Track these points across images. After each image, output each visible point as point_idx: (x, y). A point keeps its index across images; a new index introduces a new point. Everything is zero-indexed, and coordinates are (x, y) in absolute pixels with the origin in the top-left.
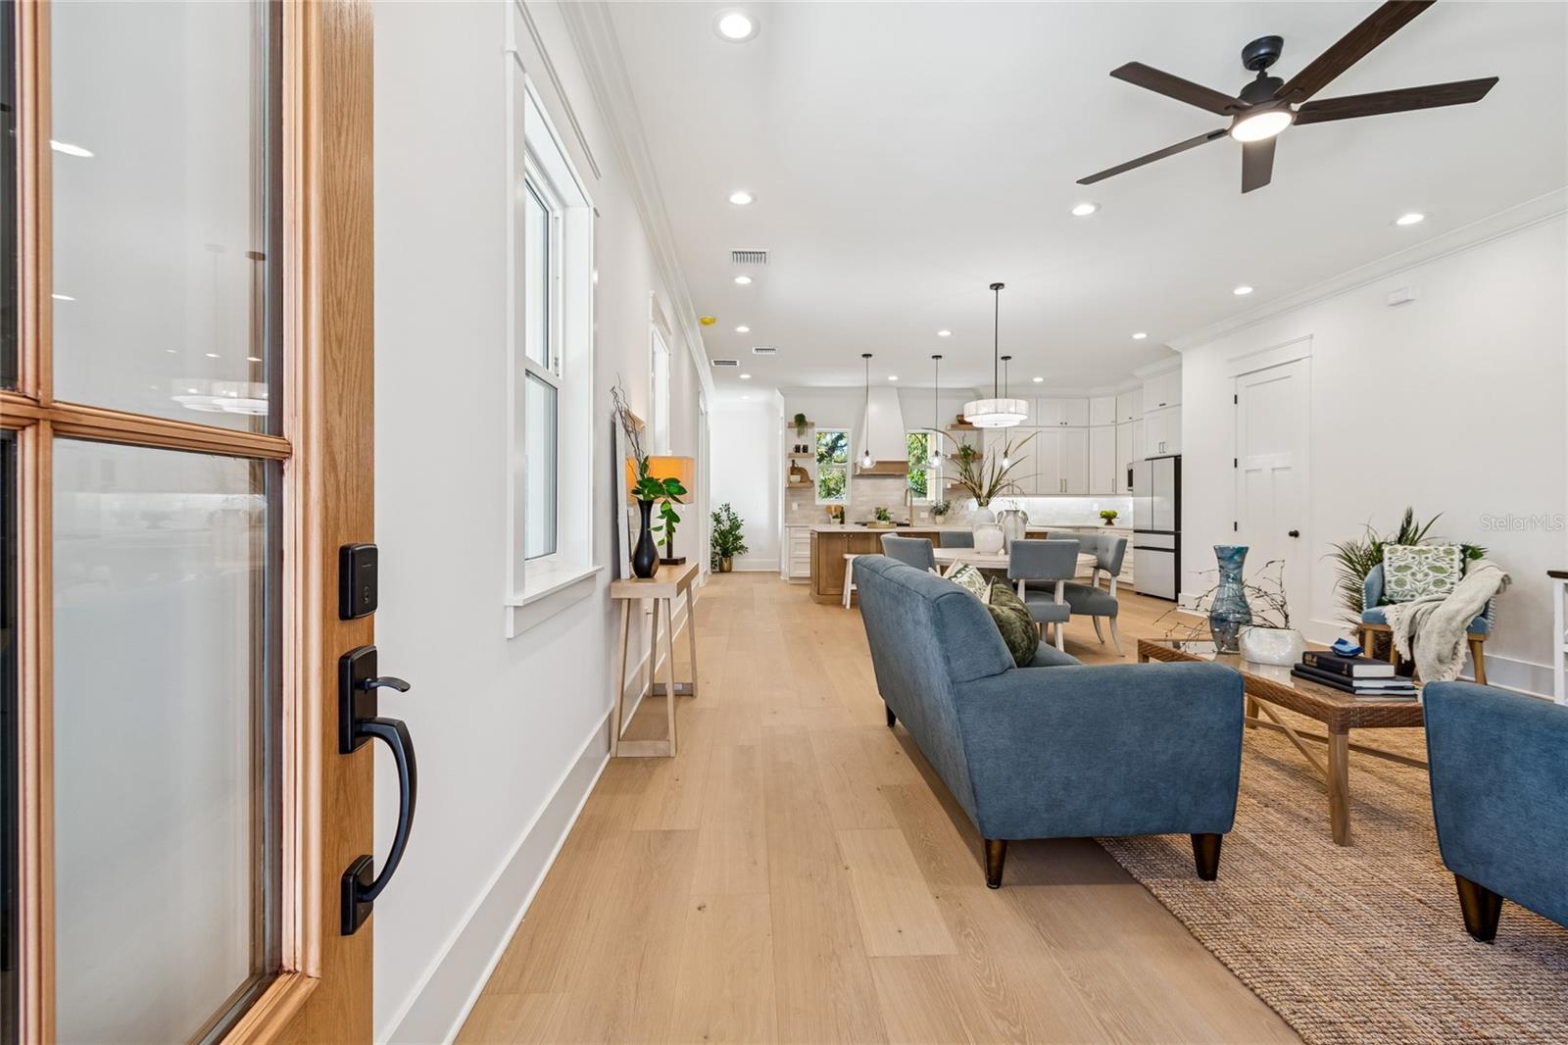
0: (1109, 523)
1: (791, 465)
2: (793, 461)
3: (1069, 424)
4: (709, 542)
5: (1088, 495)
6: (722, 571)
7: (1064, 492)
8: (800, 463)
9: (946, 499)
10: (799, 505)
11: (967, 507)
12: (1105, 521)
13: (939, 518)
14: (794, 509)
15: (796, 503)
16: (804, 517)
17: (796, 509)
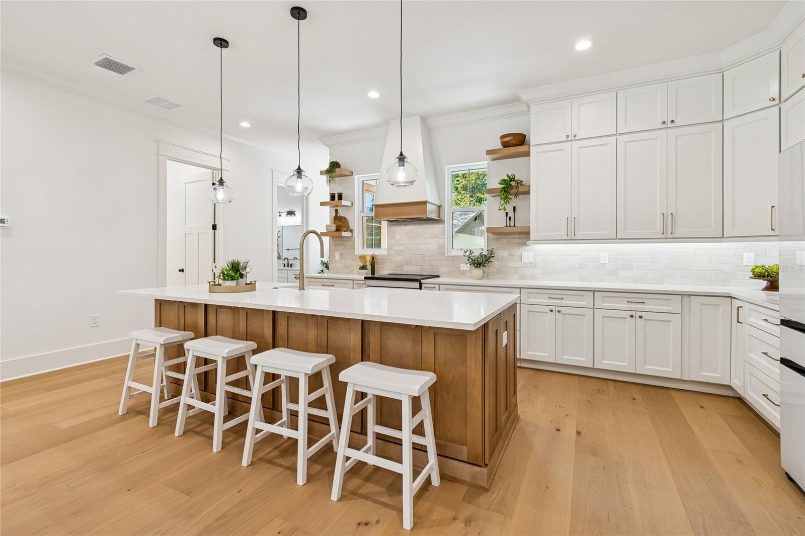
0: (773, 286)
1: (334, 215)
2: (336, 211)
3: (678, 123)
5: (722, 237)
7: (669, 233)
8: (342, 213)
9: (491, 248)
10: (341, 255)
11: (520, 258)
12: (764, 283)
13: (478, 272)
14: (336, 259)
15: (339, 253)
16: (346, 267)
17: (338, 259)
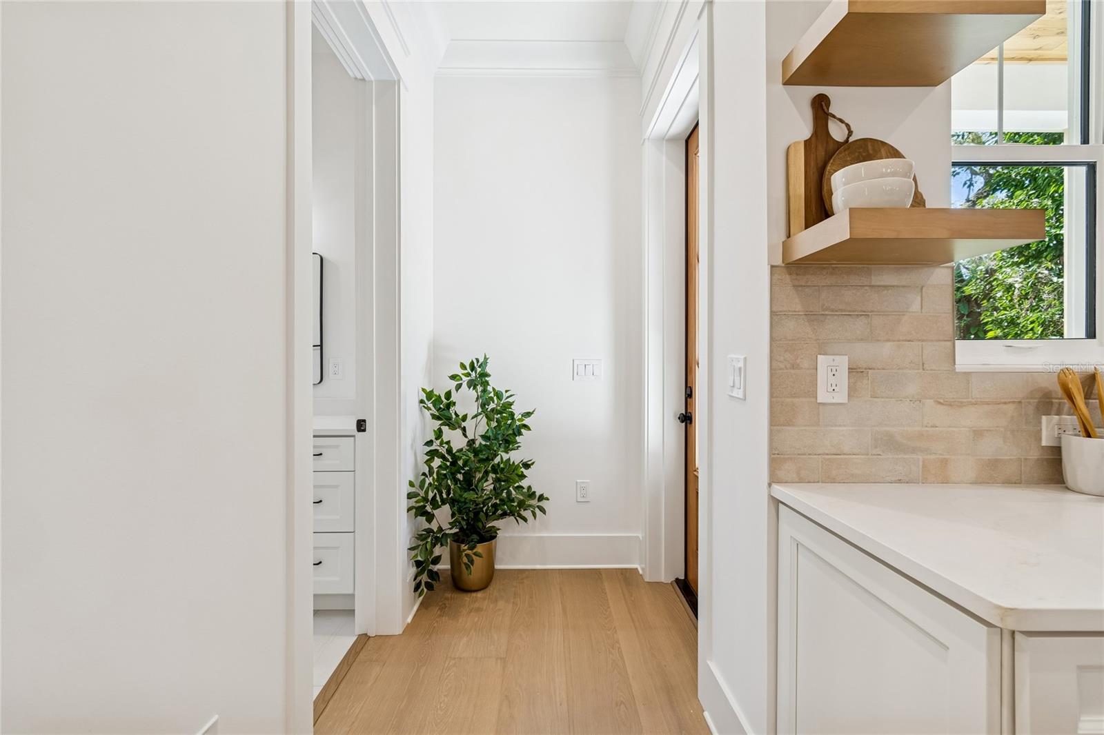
1: (803, 129)
2: (820, 106)
4: (404, 503)
6: (459, 585)
14: (822, 397)
15: (843, 362)
16: (890, 443)
17: (841, 397)
